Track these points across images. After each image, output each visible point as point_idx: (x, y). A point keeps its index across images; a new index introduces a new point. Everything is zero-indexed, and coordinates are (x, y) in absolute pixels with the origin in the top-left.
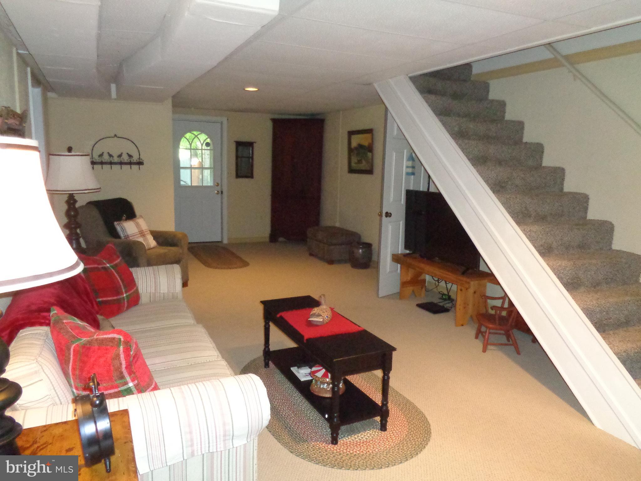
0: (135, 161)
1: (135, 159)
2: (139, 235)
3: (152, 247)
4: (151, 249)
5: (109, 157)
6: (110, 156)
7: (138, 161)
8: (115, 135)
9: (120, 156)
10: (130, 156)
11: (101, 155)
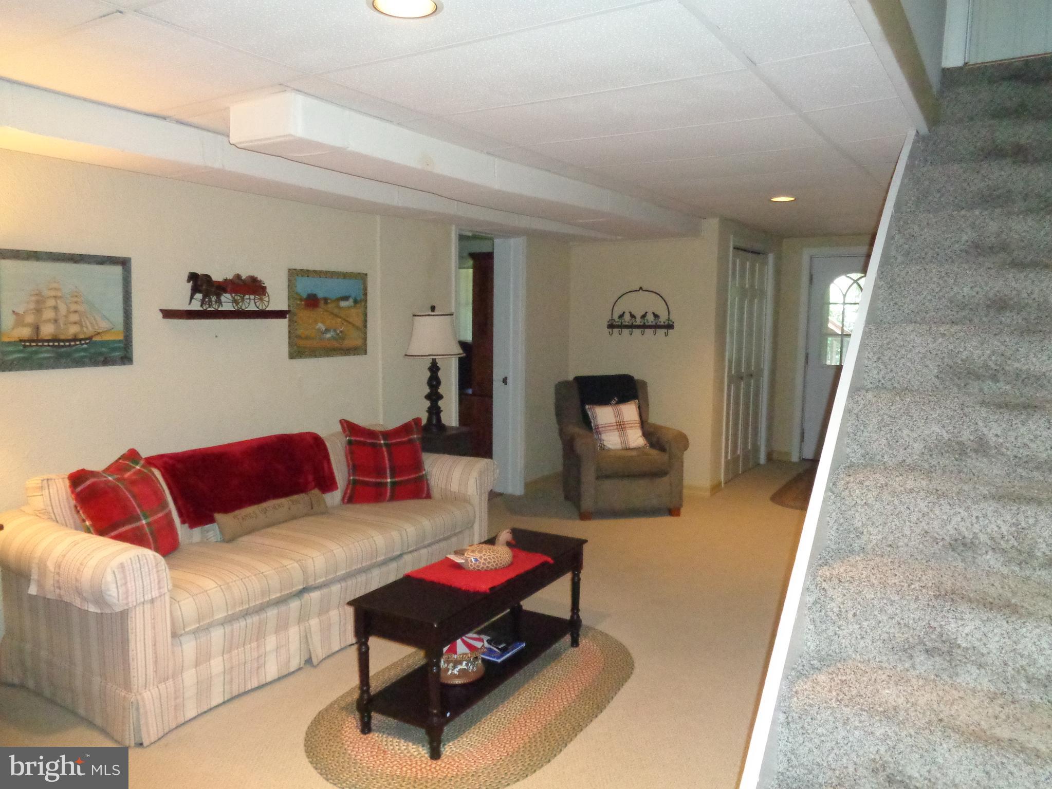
0: (662, 323)
1: (663, 319)
2: (616, 427)
3: (631, 447)
4: (629, 449)
5: (630, 318)
6: (632, 316)
7: (666, 323)
8: (641, 288)
9: (644, 316)
10: (656, 316)
11: (621, 316)
